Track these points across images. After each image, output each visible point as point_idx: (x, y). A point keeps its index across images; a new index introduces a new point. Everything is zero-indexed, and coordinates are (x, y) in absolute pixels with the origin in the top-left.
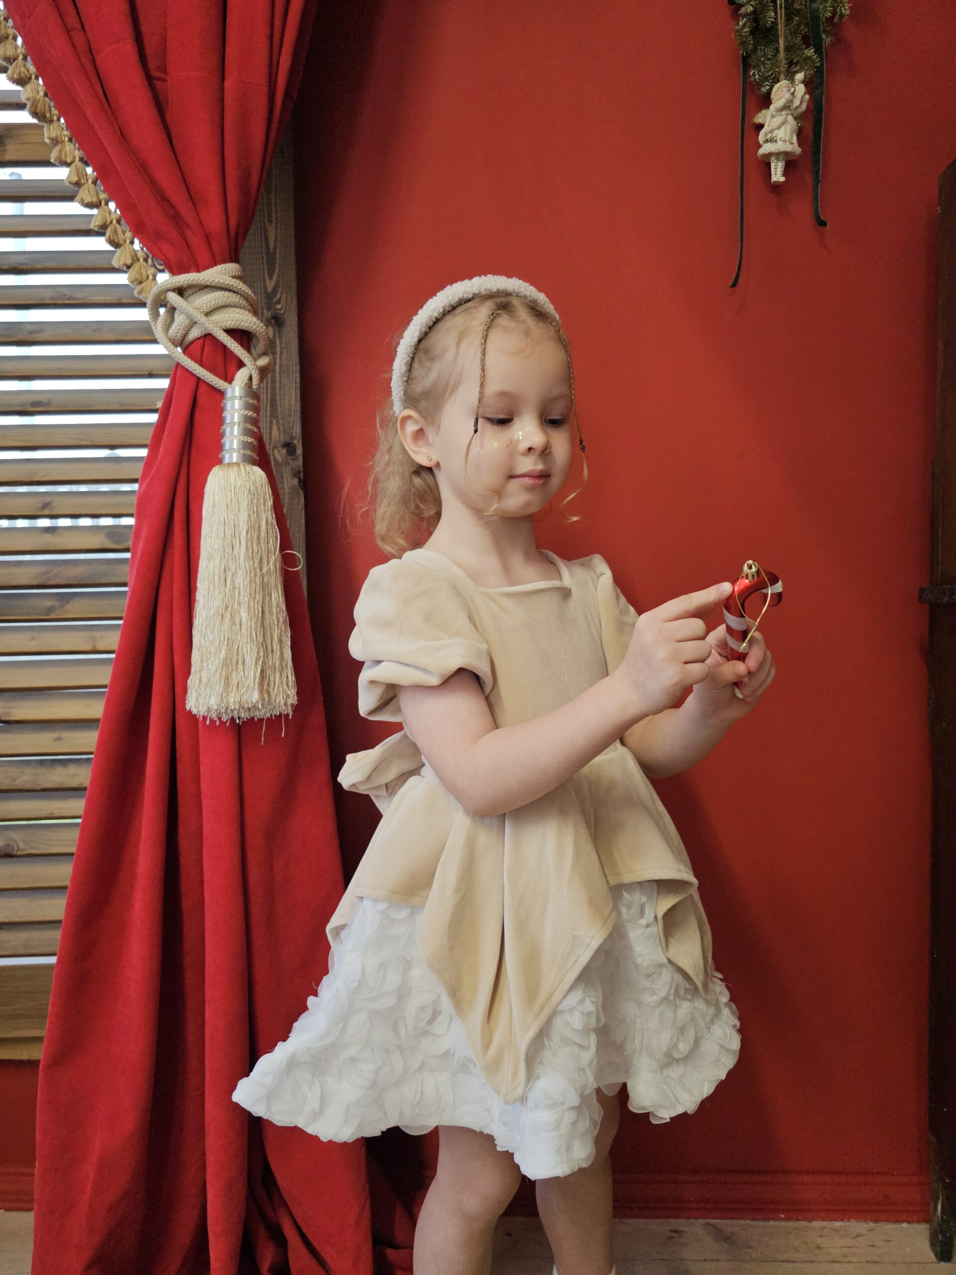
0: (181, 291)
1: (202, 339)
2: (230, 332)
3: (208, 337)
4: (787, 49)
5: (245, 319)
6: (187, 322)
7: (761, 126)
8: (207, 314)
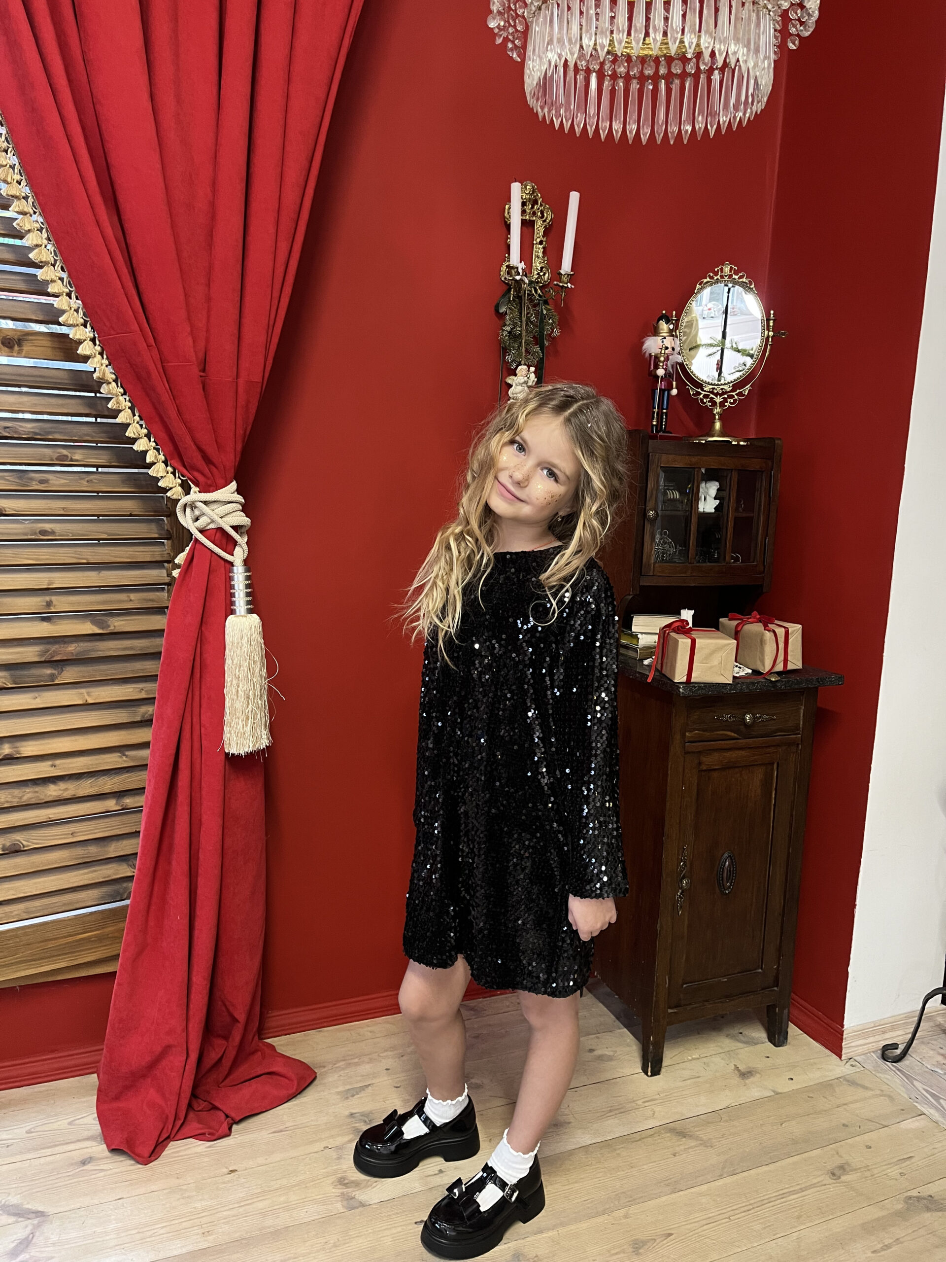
0: (206, 503)
1: (215, 531)
2: (233, 527)
3: (221, 530)
4: (527, 343)
5: (242, 519)
6: (209, 521)
7: (510, 386)
8: (221, 517)
